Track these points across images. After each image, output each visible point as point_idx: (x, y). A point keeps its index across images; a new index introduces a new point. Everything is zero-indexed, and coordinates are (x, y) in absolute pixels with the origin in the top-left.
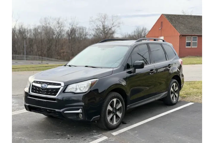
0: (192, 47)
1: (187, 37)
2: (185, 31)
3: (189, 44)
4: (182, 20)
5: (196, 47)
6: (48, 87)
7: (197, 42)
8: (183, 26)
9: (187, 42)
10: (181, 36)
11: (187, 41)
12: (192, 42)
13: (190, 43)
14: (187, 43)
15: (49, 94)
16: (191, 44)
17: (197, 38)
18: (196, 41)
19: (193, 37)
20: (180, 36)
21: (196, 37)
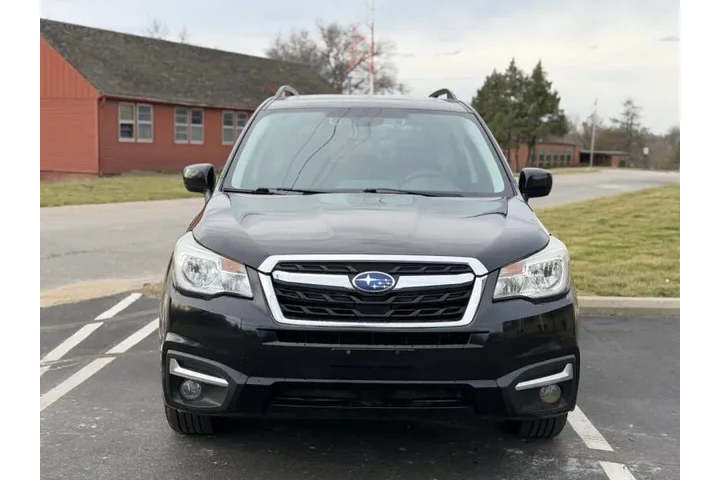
0: (140, 140)
1: (121, 103)
2: (111, 83)
3: (127, 129)
4: (92, 45)
5: (150, 141)
6: (399, 286)
7: (151, 123)
8: (102, 65)
9: (121, 122)
10: (104, 101)
11: (122, 119)
12: (139, 122)
13: (130, 126)
14: (122, 125)
15: (413, 314)
16: (137, 131)
17: (152, 111)
18: (149, 119)
19: (138, 105)
20: (100, 100)
21: (149, 109)
